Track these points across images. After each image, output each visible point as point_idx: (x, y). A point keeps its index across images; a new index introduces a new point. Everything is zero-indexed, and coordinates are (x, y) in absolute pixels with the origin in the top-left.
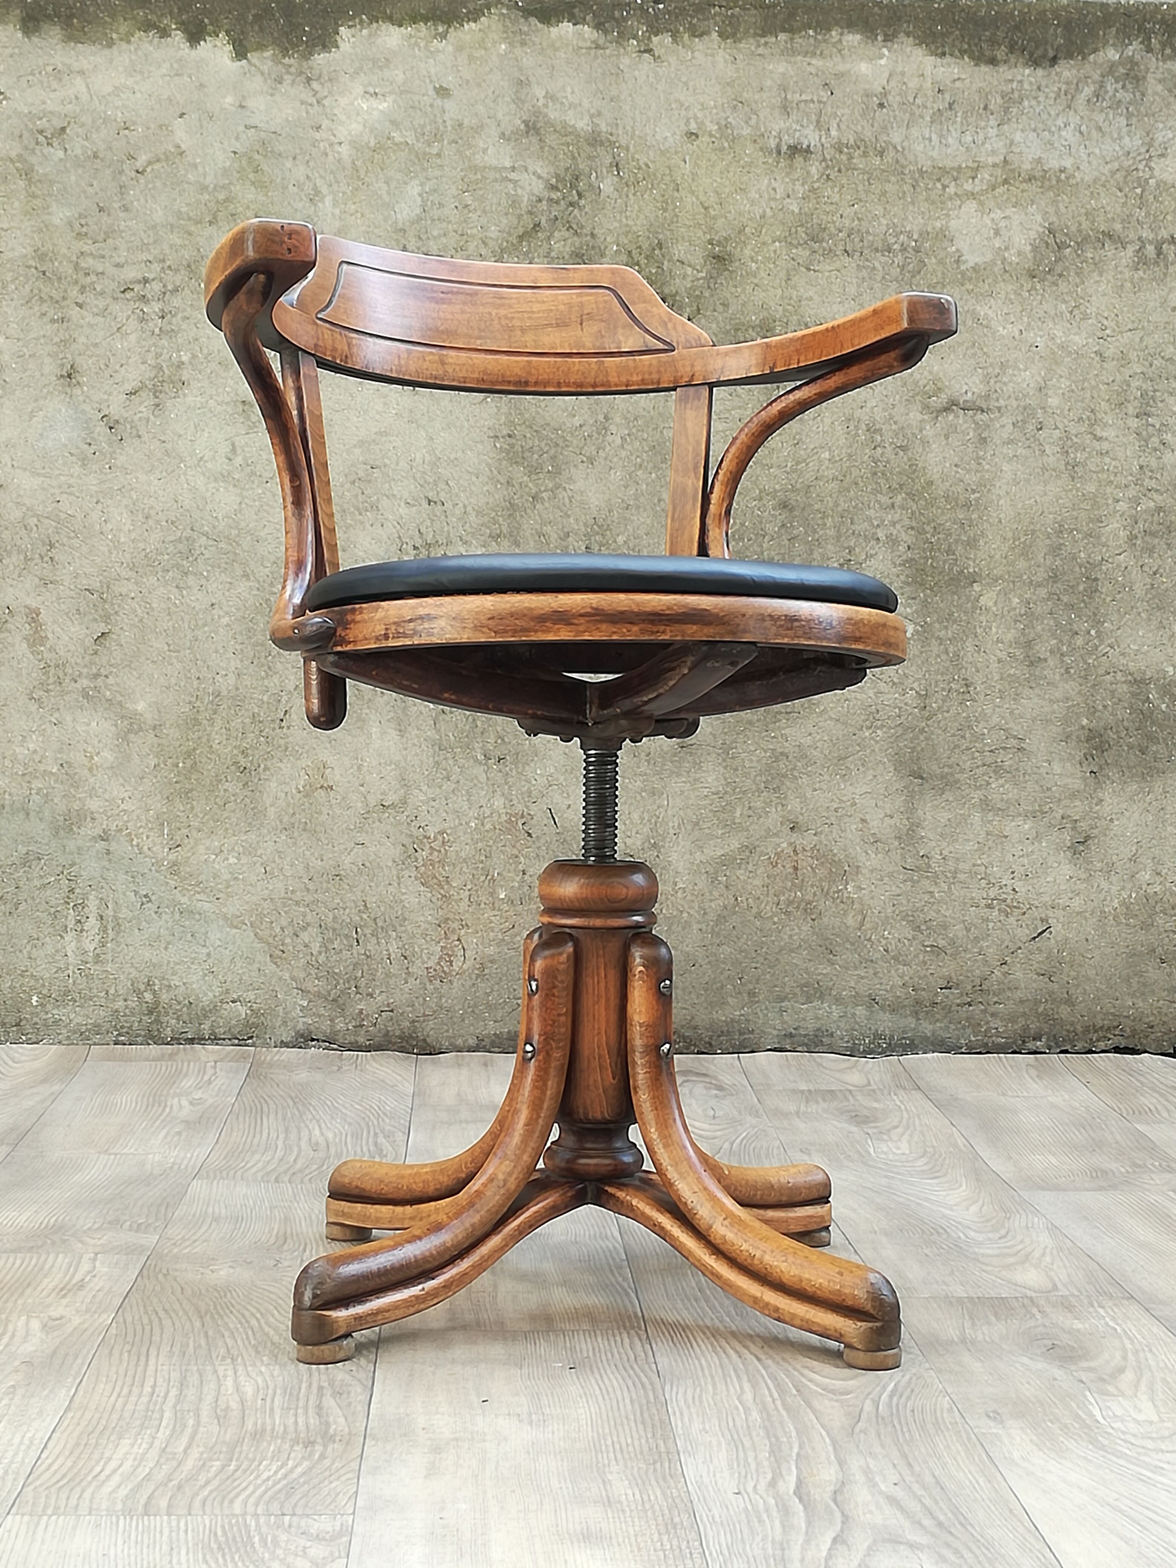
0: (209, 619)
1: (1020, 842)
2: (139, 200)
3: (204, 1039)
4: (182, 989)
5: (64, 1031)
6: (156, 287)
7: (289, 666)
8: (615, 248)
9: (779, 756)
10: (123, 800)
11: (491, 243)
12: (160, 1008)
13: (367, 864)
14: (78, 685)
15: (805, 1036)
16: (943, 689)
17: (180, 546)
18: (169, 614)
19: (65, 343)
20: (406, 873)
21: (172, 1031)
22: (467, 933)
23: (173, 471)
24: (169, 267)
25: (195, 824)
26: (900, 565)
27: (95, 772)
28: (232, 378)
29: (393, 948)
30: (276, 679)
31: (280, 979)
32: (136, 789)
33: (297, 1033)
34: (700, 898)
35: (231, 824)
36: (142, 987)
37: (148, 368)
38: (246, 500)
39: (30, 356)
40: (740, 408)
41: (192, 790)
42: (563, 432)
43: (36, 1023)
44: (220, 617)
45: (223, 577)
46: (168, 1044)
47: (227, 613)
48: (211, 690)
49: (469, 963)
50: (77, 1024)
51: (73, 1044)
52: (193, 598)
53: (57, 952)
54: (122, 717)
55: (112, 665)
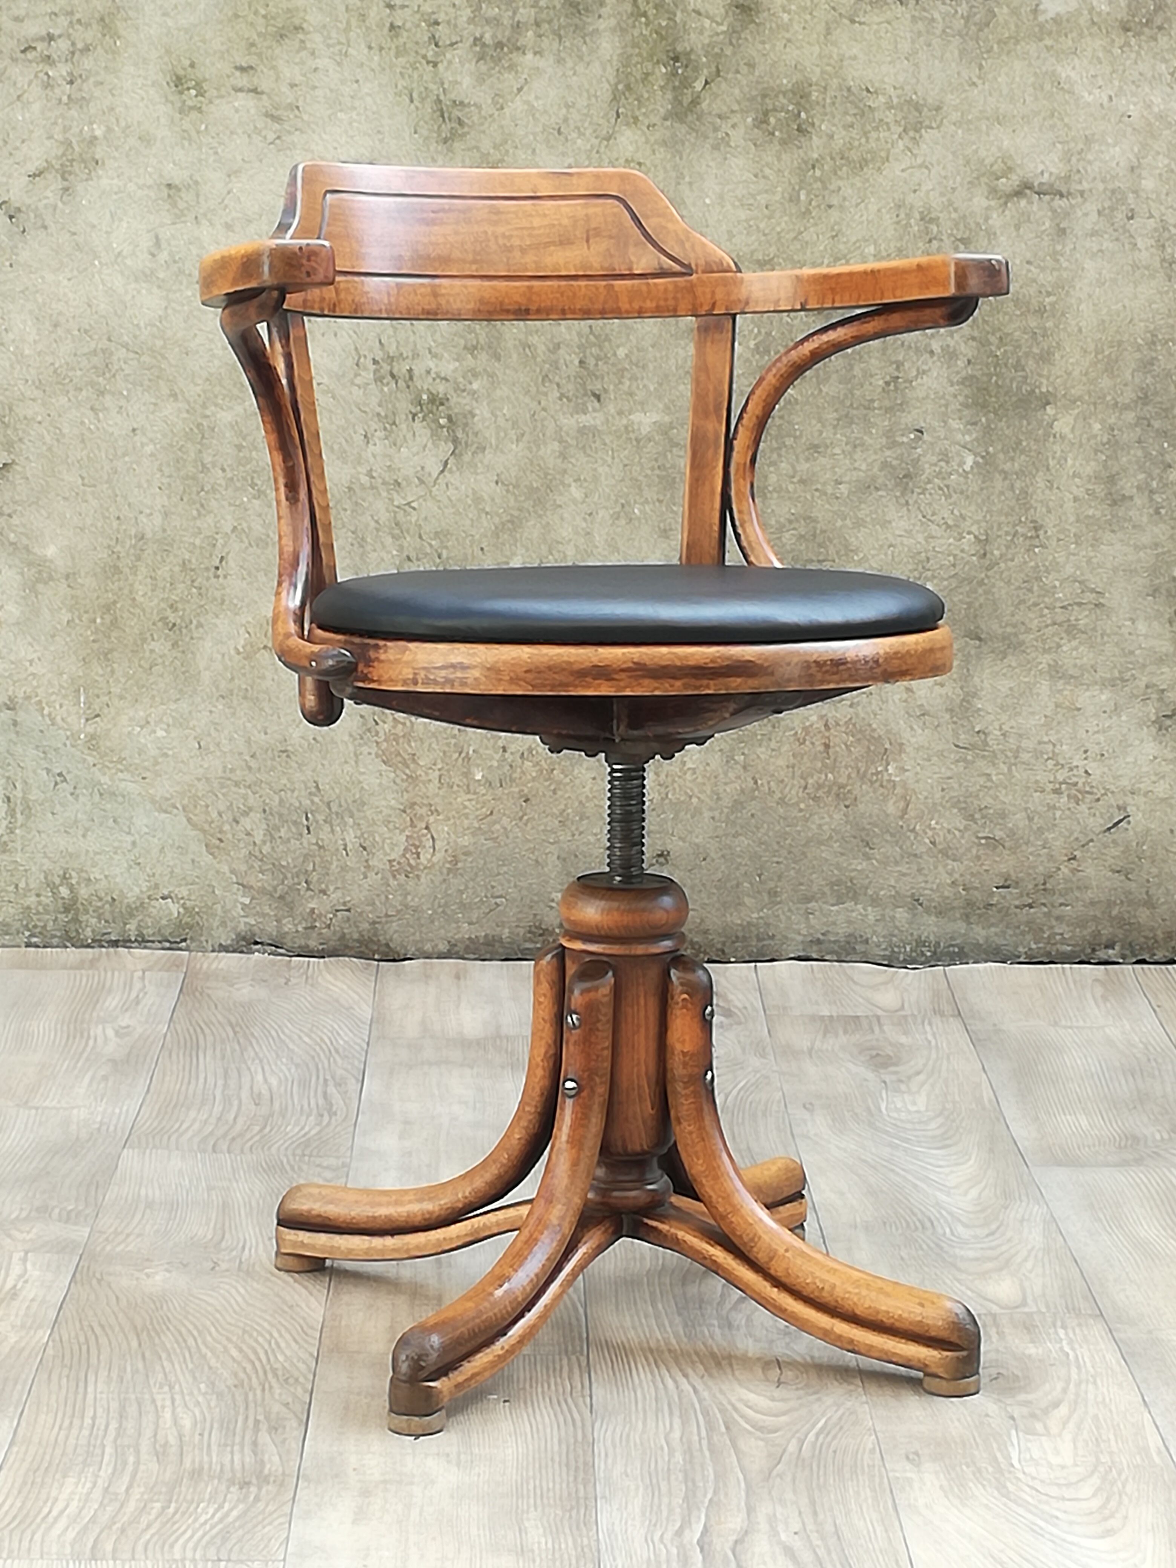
0: (130, 447)
1: (1095, 715)
3: (130, 941)
4: (104, 883)
6: (63, 45)
7: (225, 503)
10: (31, 662)
12: (79, 905)
13: (319, 738)
15: (835, 942)
16: (1007, 533)
17: (95, 360)
18: (82, 442)
20: (365, 749)
21: (93, 931)
22: (436, 821)
23: (86, 269)
24: (79, 21)
25: (116, 690)
26: (958, 383)
28: (154, 156)
29: (351, 837)
30: (210, 519)
31: (218, 872)
32: (46, 649)
33: (238, 935)
34: (713, 780)
35: (159, 691)
36: (57, 881)
37: (55, 145)
40: (766, 192)
41: (113, 650)
44: (143, 445)
45: (146, 397)
46: (87, 947)
47: (151, 440)
48: (133, 533)
49: (439, 856)
52: (110, 422)
54: (29, 564)
55: (16, 502)
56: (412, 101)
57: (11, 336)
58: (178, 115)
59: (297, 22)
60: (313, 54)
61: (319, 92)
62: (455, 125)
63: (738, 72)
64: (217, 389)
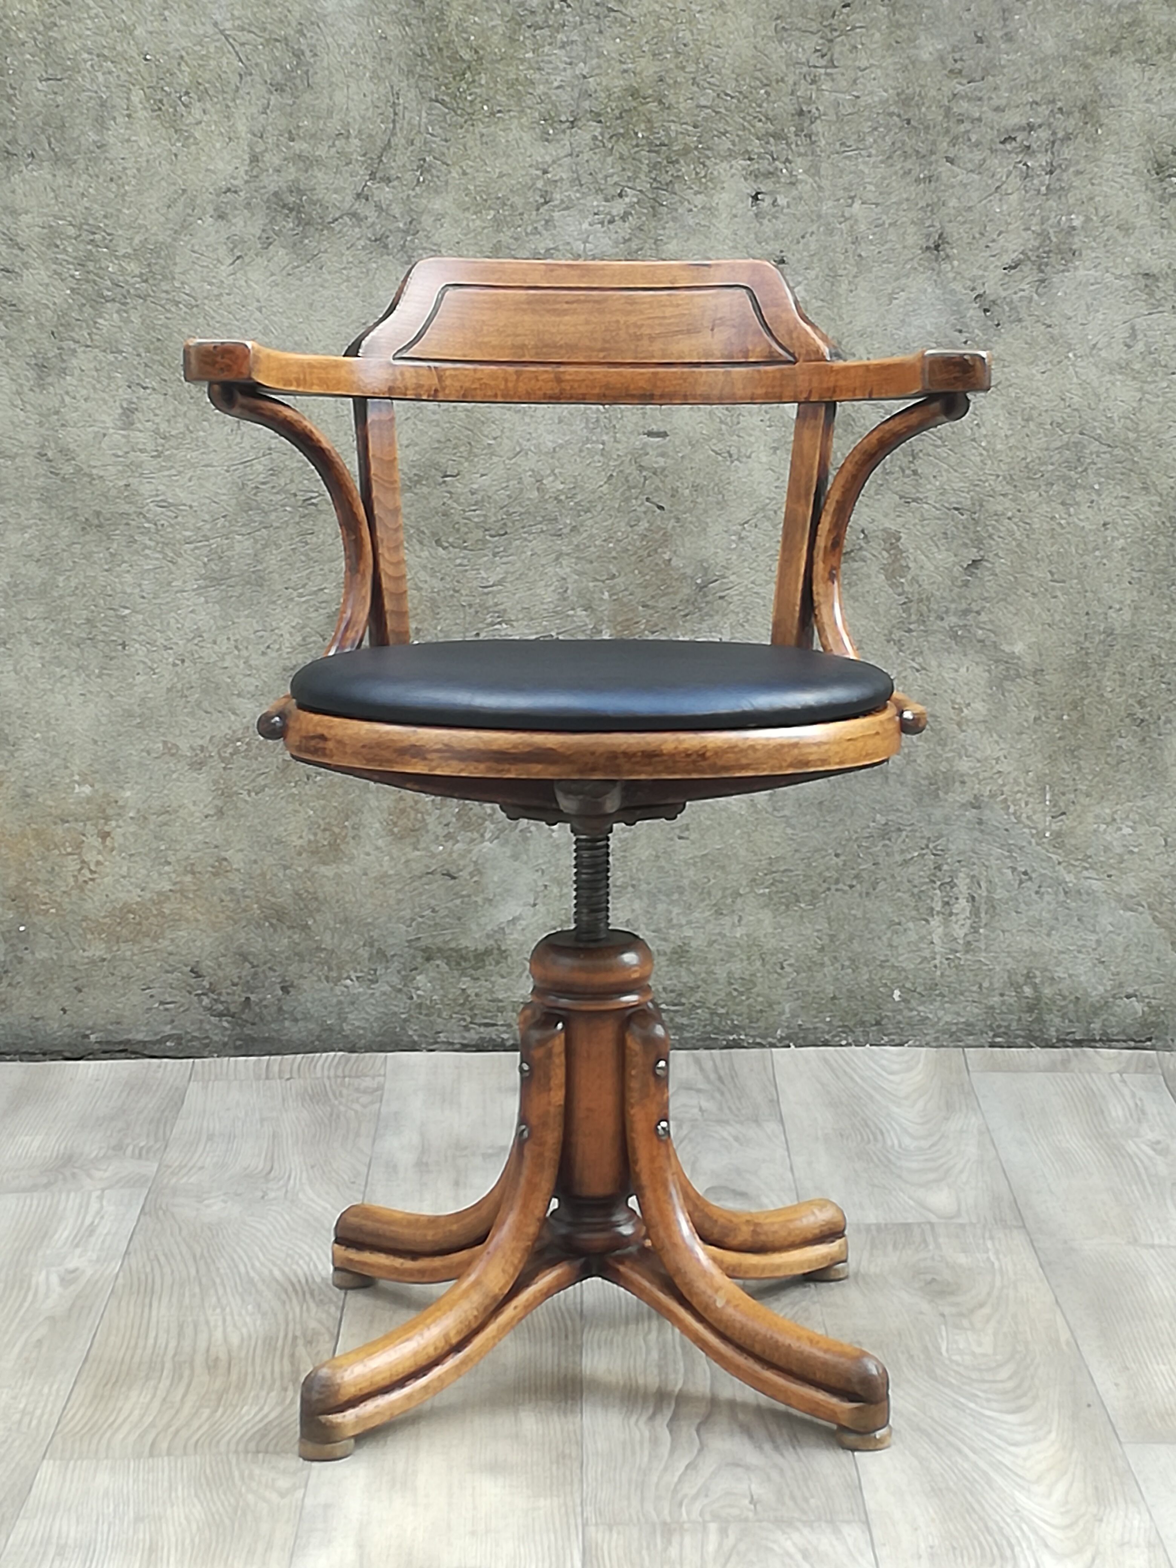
0: (1100, 541)
2: (1026, 26)
3: (1095, 1041)
4: (1068, 981)
5: (931, 1031)
6: (1044, 134)
10: (997, 760)
12: (1042, 1005)
14: (945, 624)
17: (1067, 454)
18: (1052, 537)
19: (932, 208)
21: (1057, 1031)
23: (1060, 362)
24: (1060, 109)
25: (1082, 787)
27: (964, 728)
28: (1133, 245)
32: (1012, 747)
35: (1125, 788)
36: (1021, 980)
37: (1032, 236)
38: (1147, 396)
39: (890, 224)
41: (1080, 747)
43: (899, 1022)
44: (1113, 539)
45: (1119, 491)
46: (1053, 1046)
47: (1122, 534)
48: (1102, 629)
50: (947, 1023)
51: (943, 1046)
52: (1082, 517)
53: (922, 938)
54: (996, 661)
55: (985, 599)
57: (983, 431)
58: (1158, 204)
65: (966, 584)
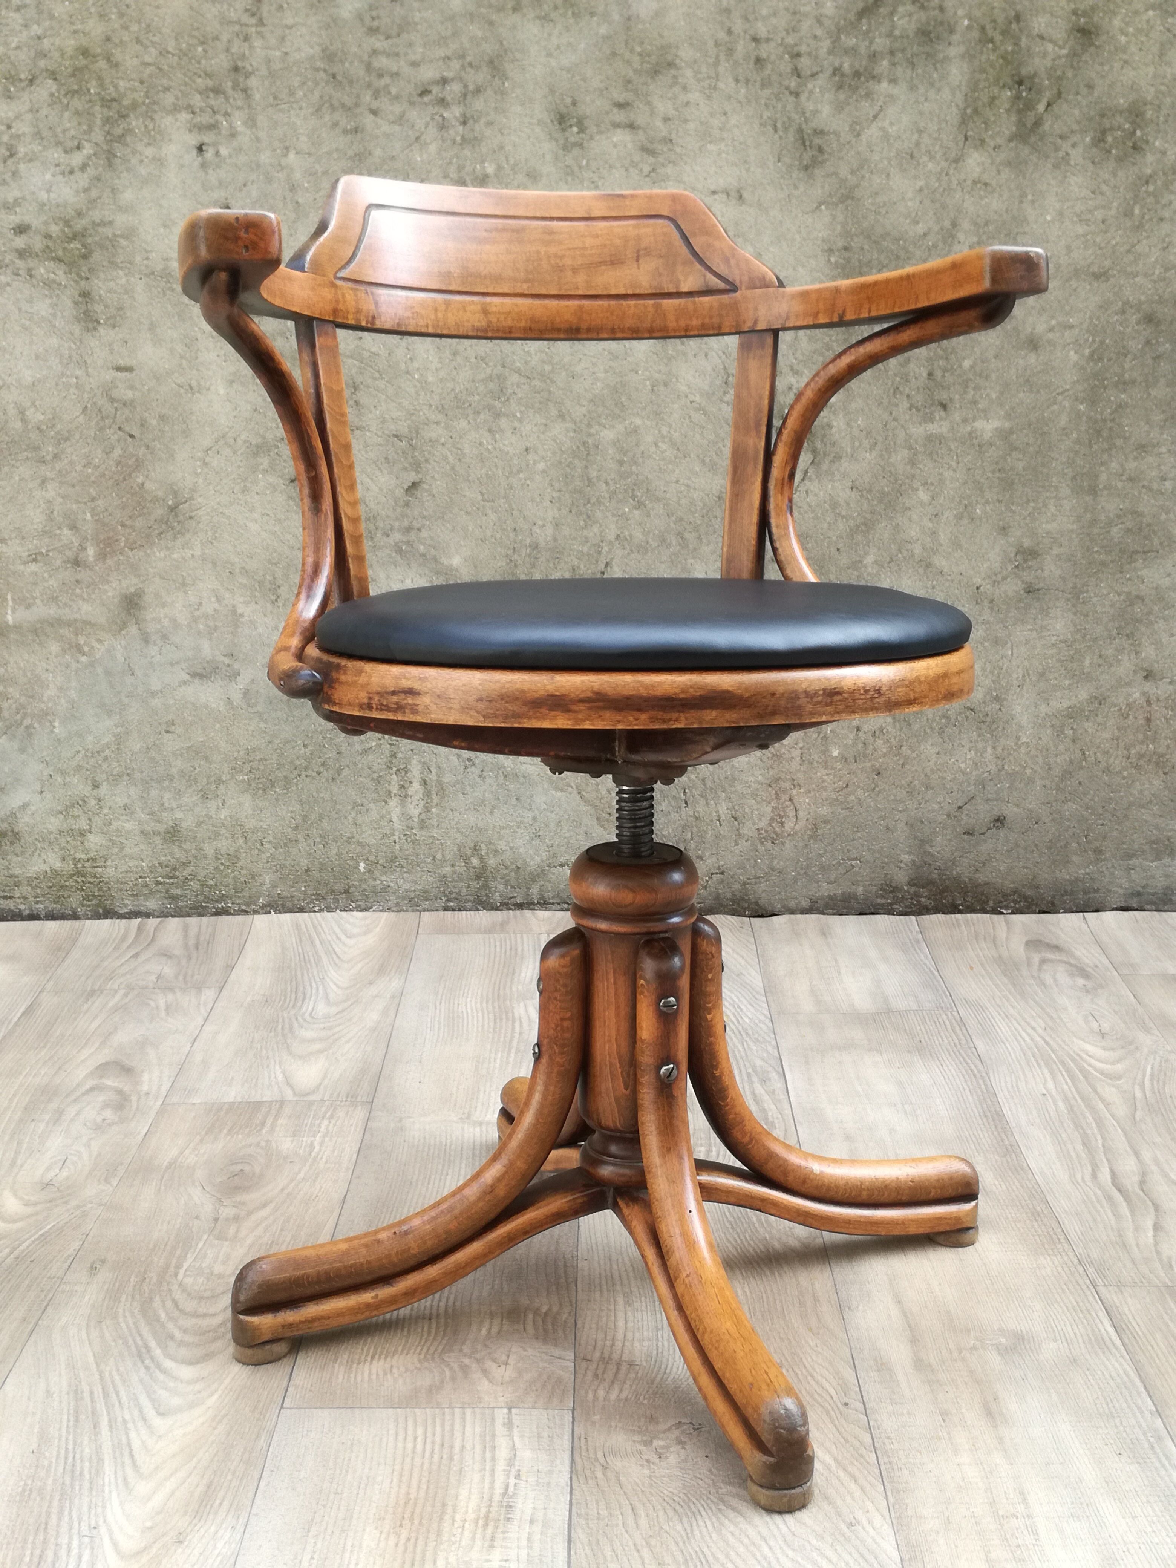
0: (524, 465)
3: (533, 904)
4: (509, 853)
5: (392, 898)
6: (456, 88)
7: (609, 514)
8: (966, 22)
9: (1135, 599)
11: (827, 22)
12: (488, 873)
15: (1153, 894)
17: (491, 385)
18: (481, 461)
19: (359, 157)
21: (501, 895)
22: (799, 793)
24: (470, 64)
29: (723, 809)
30: (596, 529)
34: (1045, 752)
36: (469, 852)
40: (1103, 207)
42: (905, 242)
43: (365, 890)
44: (535, 462)
45: (537, 418)
46: (497, 909)
48: (528, 543)
49: (802, 823)
50: (407, 891)
51: (402, 910)
52: (506, 442)
53: (382, 817)
54: (437, 573)
55: (424, 517)
56: (776, 131)
58: (561, 152)
59: (670, 58)
60: (684, 88)
61: (691, 126)
62: (815, 153)
63: (1078, 93)
64: (601, 409)
65: (407, 504)
